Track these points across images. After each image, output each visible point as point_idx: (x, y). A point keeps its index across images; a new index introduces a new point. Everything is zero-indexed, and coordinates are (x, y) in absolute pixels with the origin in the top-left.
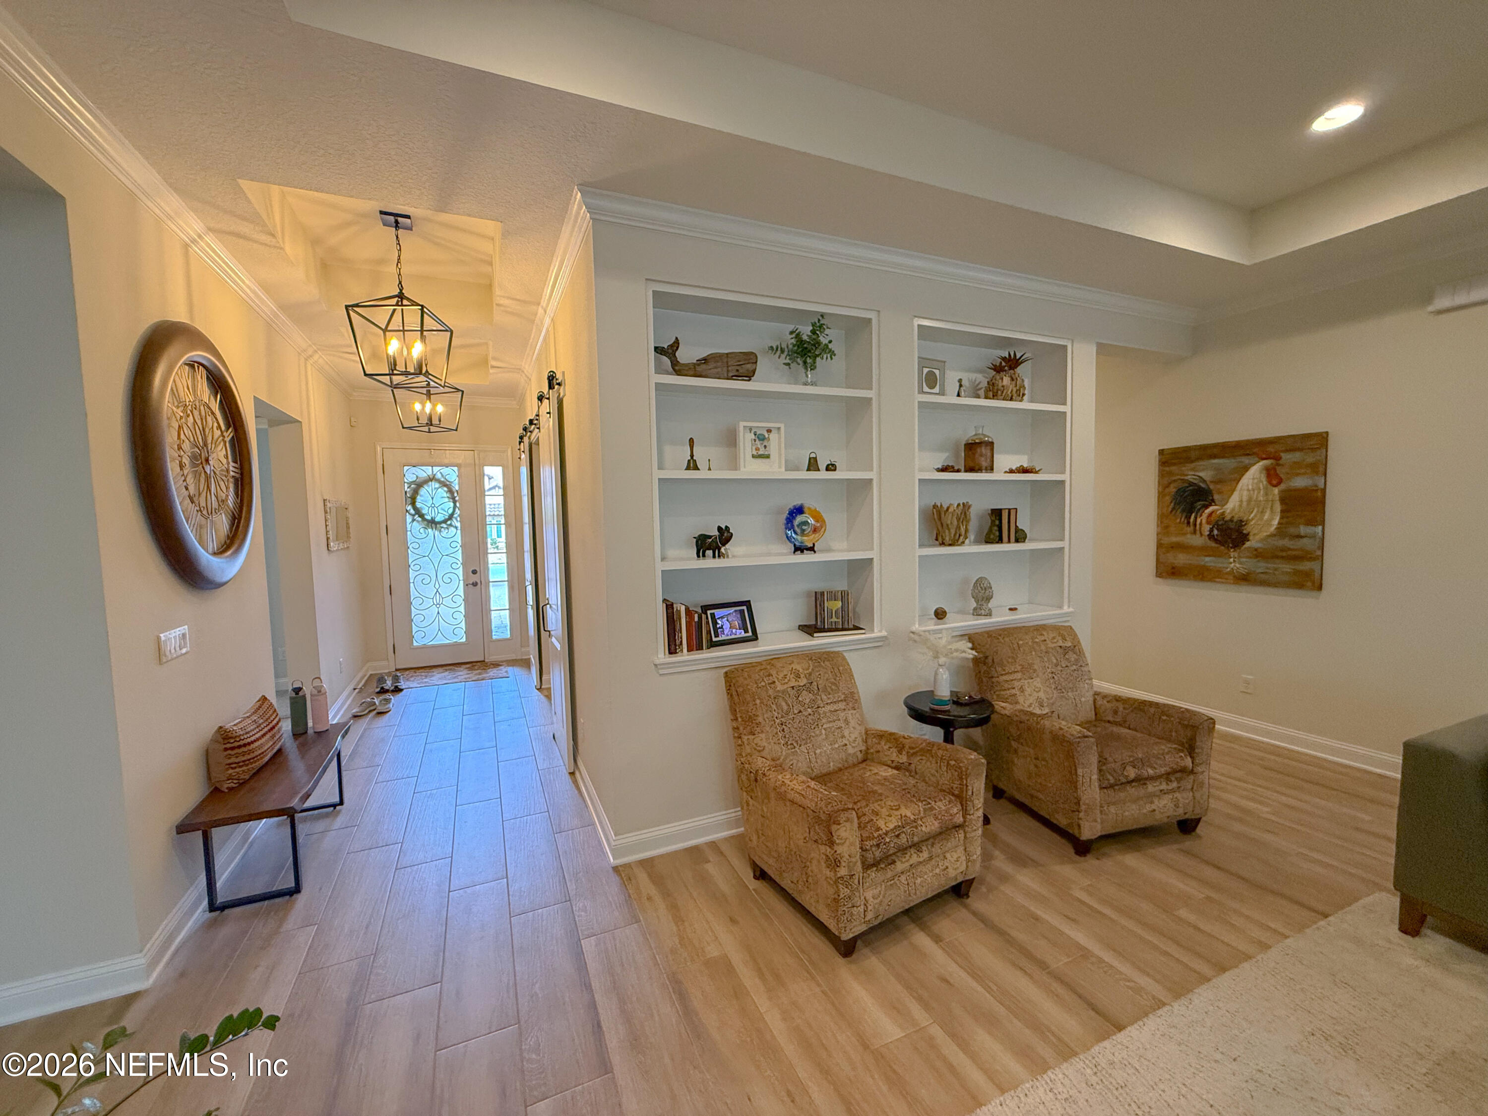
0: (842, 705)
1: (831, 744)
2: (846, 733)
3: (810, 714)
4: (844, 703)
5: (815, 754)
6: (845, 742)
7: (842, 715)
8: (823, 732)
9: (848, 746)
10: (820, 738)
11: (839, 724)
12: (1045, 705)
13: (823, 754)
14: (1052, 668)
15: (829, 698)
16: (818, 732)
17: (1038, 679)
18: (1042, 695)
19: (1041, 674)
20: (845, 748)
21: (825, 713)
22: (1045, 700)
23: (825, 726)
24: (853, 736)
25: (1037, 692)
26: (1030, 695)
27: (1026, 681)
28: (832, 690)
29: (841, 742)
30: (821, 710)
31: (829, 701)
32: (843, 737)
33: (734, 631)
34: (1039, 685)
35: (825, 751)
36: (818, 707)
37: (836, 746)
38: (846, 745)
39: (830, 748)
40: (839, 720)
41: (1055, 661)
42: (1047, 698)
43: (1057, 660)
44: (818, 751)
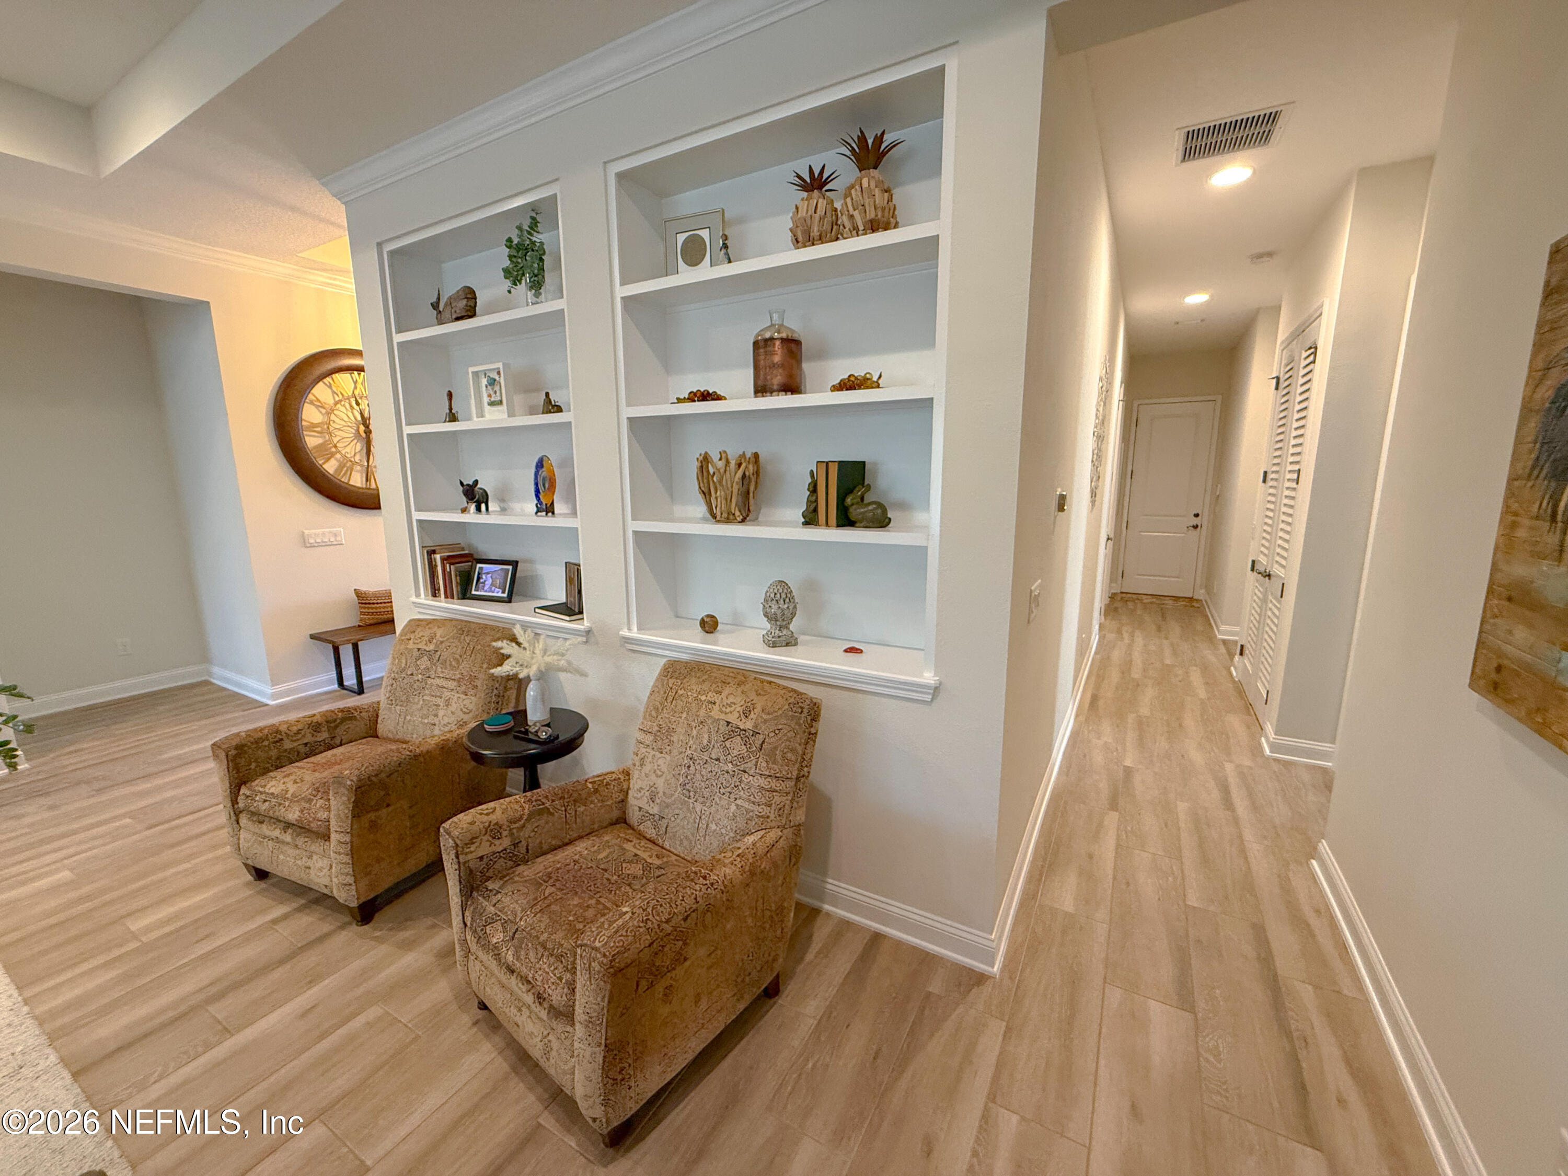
0: (452, 685)
1: (422, 718)
2: (441, 713)
3: (418, 681)
4: (455, 683)
5: (405, 719)
6: (436, 721)
7: (447, 694)
8: (421, 702)
9: (436, 727)
10: (415, 707)
11: (439, 701)
12: (658, 801)
13: (411, 723)
14: (695, 750)
15: (442, 672)
16: (416, 700)
17: (668, 757)
18: (660, 783)
19: (675, 752)
20: (432, 727)
21: (432, 685)
22: (661, 794)
23: (425, 697)
24: (446, 720)
25: (657, 776)
26: (647, 775)
27: (653, 753)
28: (451, 665)
29: (432, 719)
30: (429, 681)
31: (441, 675)
32: (436, 715)
33: (493, 588)
34: (664, 768)
35: (414, 721)
36: (429, 677)
37: (426, 721)
38: (435, 725)
39: (420, 719)
40: (441, 698)
41: (705, 742)
42: (664, 793)
43: (709, 742)
44: (408, 718)
